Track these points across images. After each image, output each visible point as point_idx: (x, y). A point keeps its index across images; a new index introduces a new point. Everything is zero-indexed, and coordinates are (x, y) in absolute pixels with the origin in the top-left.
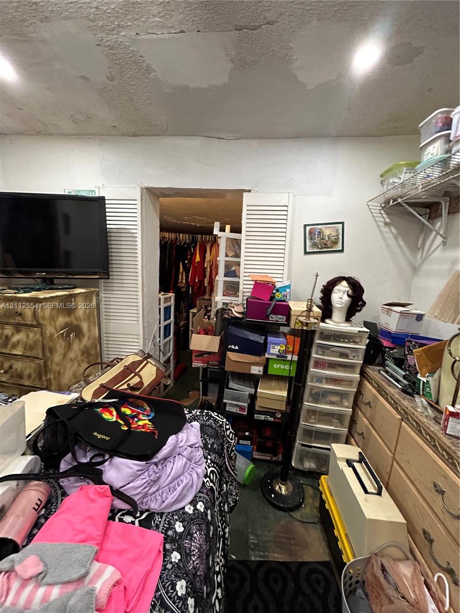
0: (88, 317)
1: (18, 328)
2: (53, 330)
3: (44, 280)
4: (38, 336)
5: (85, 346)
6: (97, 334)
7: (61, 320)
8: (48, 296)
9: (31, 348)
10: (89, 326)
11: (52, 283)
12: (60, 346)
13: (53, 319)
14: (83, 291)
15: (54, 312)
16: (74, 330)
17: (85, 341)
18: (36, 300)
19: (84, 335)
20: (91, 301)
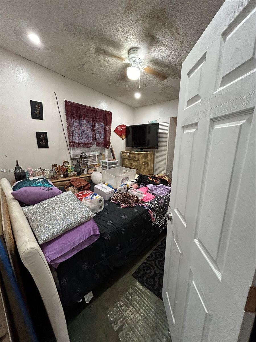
0: (151, 160)
1: (134, 161)
2: (141, 162)
3: (141, 149)
4: (138, 163)
5: (149, 169)
6: (153, 167)
7: (144, 160)
8: (141, 153)
9: (137, 167)
10: (151, 164)
11: (143, 150)
12: (143, 167)
13: (142, 159)
14: (150, 152)
16: (146, 163)
17: (149, 167)
18: (139, 154)
19: (149, 166)
20: (152, 155)
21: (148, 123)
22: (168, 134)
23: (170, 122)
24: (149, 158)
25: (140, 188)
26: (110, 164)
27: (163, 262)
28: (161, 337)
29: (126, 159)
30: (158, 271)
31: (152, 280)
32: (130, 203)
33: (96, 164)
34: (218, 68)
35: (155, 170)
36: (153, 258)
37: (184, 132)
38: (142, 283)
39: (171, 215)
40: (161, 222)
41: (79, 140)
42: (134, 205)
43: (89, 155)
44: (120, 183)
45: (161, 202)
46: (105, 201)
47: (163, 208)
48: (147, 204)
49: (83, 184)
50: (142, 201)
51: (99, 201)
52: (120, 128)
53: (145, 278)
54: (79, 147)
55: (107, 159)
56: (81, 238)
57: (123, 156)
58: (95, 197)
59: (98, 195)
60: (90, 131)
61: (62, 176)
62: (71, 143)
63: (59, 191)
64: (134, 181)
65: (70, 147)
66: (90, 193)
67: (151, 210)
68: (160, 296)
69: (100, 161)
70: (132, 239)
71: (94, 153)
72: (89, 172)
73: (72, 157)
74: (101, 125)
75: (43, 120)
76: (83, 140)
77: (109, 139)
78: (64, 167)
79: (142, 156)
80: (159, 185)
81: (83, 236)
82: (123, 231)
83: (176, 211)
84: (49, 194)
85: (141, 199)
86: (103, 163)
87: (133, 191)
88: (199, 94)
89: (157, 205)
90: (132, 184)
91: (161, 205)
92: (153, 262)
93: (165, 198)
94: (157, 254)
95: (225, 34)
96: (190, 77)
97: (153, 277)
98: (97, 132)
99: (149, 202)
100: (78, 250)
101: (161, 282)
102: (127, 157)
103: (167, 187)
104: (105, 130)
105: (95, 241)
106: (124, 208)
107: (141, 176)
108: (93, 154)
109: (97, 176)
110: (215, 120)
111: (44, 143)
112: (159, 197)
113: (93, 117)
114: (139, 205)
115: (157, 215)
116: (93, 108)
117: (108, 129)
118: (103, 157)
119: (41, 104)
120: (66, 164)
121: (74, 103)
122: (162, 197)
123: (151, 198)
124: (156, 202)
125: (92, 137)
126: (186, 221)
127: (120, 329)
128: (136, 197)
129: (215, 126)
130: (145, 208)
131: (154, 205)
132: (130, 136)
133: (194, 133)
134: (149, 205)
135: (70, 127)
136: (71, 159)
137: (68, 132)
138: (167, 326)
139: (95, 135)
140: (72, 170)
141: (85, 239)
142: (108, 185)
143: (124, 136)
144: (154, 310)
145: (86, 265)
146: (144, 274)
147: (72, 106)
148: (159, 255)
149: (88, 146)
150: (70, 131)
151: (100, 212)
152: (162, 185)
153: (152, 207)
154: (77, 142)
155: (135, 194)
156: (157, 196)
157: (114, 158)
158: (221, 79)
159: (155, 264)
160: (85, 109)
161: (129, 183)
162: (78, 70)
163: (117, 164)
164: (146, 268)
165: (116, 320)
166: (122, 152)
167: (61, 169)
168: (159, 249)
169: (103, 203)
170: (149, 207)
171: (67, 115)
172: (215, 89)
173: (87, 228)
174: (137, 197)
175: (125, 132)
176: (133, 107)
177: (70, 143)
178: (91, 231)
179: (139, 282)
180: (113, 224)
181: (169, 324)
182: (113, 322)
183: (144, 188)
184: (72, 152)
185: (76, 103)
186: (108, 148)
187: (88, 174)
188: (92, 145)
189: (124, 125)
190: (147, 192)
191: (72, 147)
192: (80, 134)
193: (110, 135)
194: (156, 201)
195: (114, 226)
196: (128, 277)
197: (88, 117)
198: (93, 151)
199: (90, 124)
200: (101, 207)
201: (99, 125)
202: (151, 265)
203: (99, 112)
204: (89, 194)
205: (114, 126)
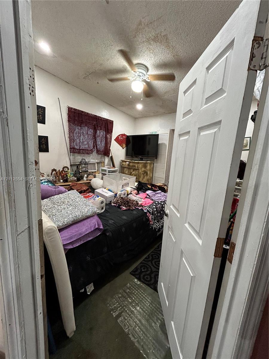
0: (150, 170)
1: (134, 170)
2: (141, 171)
3: (141, 158)
4: (138, 172)
5: (148, 179)
6: (152, 176)
7: (143, 169)
8: (141, 162)
10: (150, 173)
11: (143, 159)
12: (142, 176)
13: (141, 168)
14: (149, 162)
15: (142, 167)
16: (146, 173)
17: (148, 177)
18: (139, 163)
19: (148, 175)
20: (151, 165)
21: (148, 134)
22: (167, 145)
23: (170, 133)
24: (148, 167)
25: (139, 194)
26: (109, 172)
27: (159, 262)
28: (156, 321)
29: (126, 168)
30: (154, 269)
31: (149, 277)
32: (130, 206)
33: (95, 172)
34: (204, 92)
35: (153, 180)
36: (150, 259)
37: (180, 139)
38: (139, 279)
39: (167, 211)
40: (158, 225)
41: (80, 146)
42: (134, 208)
43: (89, 162)
44: (120, 188)
45: (159, 207)
46: (106, 204)
47: (160, 213)
48: (146, 208)
49: (84, 188)
50: (141, 205)
51: (101, 202)
52: (121, 137)
53: (143, 275)
54: (79, 153)
55: (107, 167)
56: (86, 230)
57: (123, 164)
58: (97, 198)
59: (100, 197)
60: (91, 138)
61: (62, 181)
62: (72, 148)
63: (65, 189)
64: (134, 188)
65: (70, 153)
66: (93, 195)
67: (150, 213)
68: (155, 289)
69: (99, 168)
70: (131, 239)
71: (94, 161)
72: (89, 178)
73: (72, 163)
74: (102, 133)
75: (45, 124)
76: (83, 147)
77: (110, 147)
78: (63, 172)
79: (142, 165)
80: (158, 192)
81: (89, 228)
82: (123, 230)
83: (171, 207)
84: (56, 191)
85: (140, 203)
86: (102, 170)
87: (133, 196)
88: (191, 109)
89: (155, 209)
90: (132, 190)
91: (159, 210)
92: (150, 262)
93: (162, 203)
94: (154, 256)
95: (208, 68)
96: (186, 95)
97: (150, 275)
98: (98, 140)
99: (147, 206)
100: (84, 241)
101: (157, 278)
102: (127, 166)
103: (165, 194)
104: (106, 138)
105: (99, 234)
106: (124, 210)
107: (140, 183)
108: (92, 161)
109: (96, 182)
110: (201, 129)
111: (45, 147)
112: (157, 203)
113: (95, 124)
114: (138, 208)
115: (155, 218)
116: (95, 115)
117: (109, 137)
118: (103, 165)
119: (44, 108)
120: (66, 170)
121: (76, 109)
122: (160, 202)
123: (149, 203)
124: (154, 207)
125: (92, 144)
126: (179, 212)
127: (119, 316)
128: (135, 201)
129: (201, 133)
130: (144, 211)
131: (153, 209)
132: (130, 145)
133: (187, 140)
134: (147, 209)
135: (71, 133)
136: (71, 165)
137: (70, 137)
138: (161, 311)
139: (96, 142)
140: (71, 176)
141: (90, 231)
142: (109, 190)
143: (124, 145)
144: (150, 300)
145: (89, 257)
146: (141, 272)
147: (75, 113)
148: (155, 256)
149: (88, 153)
150: (72, 137)
151: (101, 213)
152: (160, 191)
153: (151, 211)
154: (78, 148)
155: (134, 199)
156: (156, 201)
157: (114, 166)
158: (205, 100)
159: (152, 263)
160: (87, 116)
161: (129, 189)
162: (83, 78)
163: (116, 172)
164: (143, 267)
165: (116, 308)
166: (122, 160)
167: (61, 174)
168: (156, 252)
169: (105, 205)
170: (148, 210)
171: (69, 121)
172: (202, 106)
173: (93, 222)
174: (137, 202)
175: (125, 141)
176: (134, 118)
177: (70, 148)
178: (96, 224)
179: (137, 278)
180: (114, 223)
181: (163, 311)
182: (112, 310)
183: (143, 194)
184: (72, 157)
185: (79, 110)
186: (108, 156)
187: (87, 180)
188: (92, 152)
189: (124, 134)
190: (146, 197)
191: (72, 152)
192: (81, 140)
193: (111, 143)
194: (154, 205)
195: (115, 225)
196: (126, 274)
197: (90, 125)
198: (93, 159)
199: (91, 131)
200: (103, 208)
201: (101, 133)
202: (149, 266)
203: (101, 120)
204: (91, 196)
205: (115, 135)
